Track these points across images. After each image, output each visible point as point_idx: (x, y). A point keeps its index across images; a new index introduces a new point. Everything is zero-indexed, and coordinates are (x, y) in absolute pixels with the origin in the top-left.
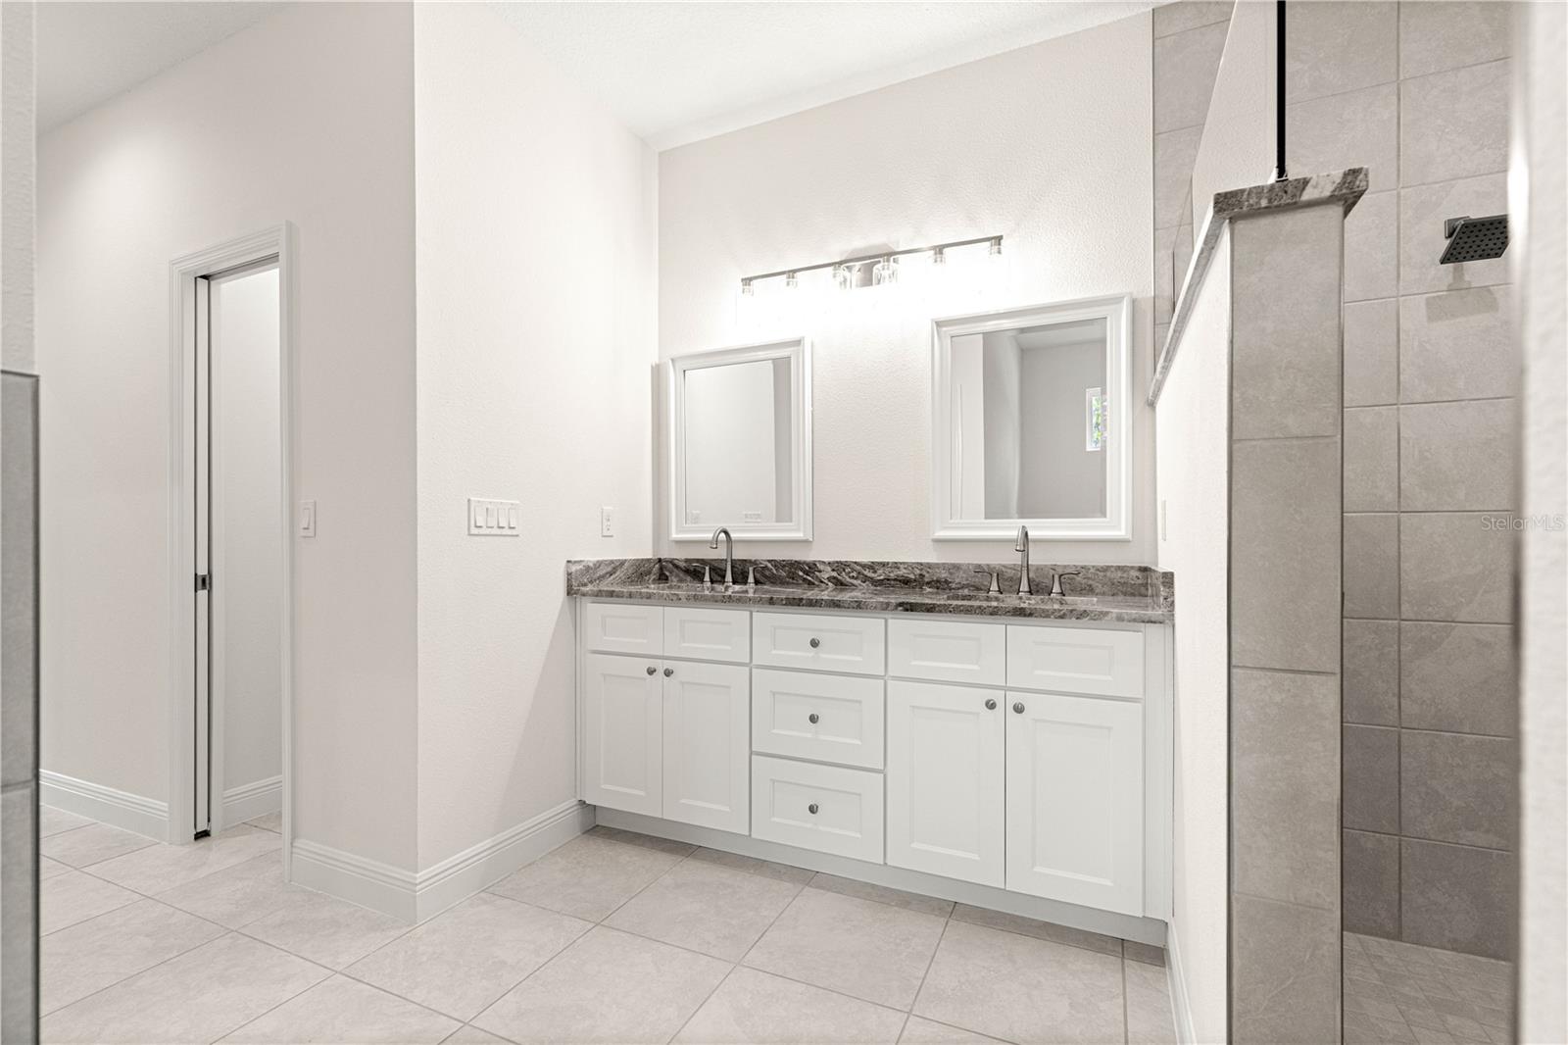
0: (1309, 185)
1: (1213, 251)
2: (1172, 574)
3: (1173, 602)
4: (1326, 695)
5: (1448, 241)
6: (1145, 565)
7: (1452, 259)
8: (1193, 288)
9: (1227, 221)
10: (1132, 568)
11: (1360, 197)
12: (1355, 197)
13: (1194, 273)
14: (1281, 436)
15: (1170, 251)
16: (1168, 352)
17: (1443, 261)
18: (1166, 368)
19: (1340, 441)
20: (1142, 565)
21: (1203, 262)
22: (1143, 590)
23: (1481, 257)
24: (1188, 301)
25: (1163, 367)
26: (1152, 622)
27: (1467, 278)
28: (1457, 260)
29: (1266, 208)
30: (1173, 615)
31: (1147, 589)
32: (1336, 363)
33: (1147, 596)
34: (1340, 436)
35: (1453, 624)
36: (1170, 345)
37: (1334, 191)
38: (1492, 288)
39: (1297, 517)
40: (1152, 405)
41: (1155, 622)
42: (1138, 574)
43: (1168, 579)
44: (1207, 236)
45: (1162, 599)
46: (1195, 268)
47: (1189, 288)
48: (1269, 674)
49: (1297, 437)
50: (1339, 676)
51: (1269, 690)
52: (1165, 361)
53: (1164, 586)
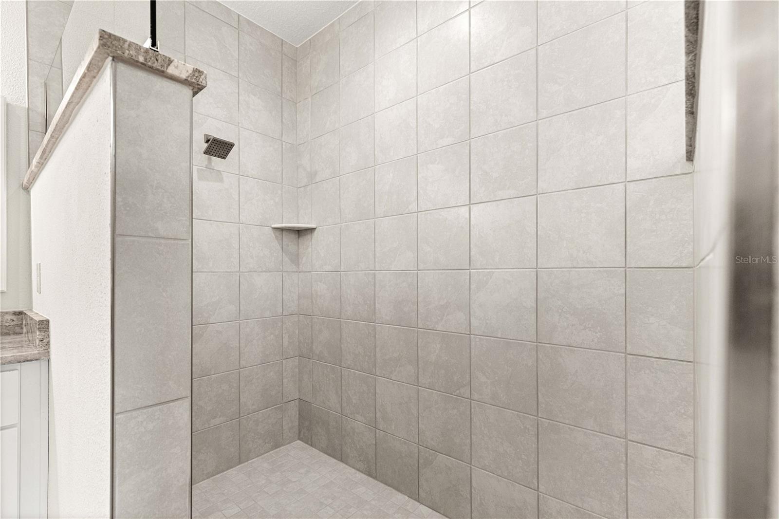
0: (172, 64)
1: (95, 80)
2: (48, 321)
3: (48, 342)
4: (182, 412)
5: (206, 145)
6: (20, 310)
7: (208, 153)
8: (71, 106)
9: (110, 58)
10: (7, 313)
11: (201, 90)
12: (198, 88)
13: (74, 93)
14: (152, 235)
15: (43, 81)
16: (44, 152)
17: (205, 153)
18: (42, 165)
19: (190, 243)
20: (17, 310)
21: (84, 86)
22: (18, 330)
23: (218, 157)
24: (67, 115)
25: (39, 163)
26: (28, 361)
27: (213, 164)
28: (210, 154)
29: (142, 63)
30: (49, 352)
31: (22, 328)
32: (188, 192)
33: (22, 333)
34: (190, 240)
35: (208, 325)
36: (47, 146)
37: (188, 77)
38: (222, 172)
39: (164, 294)
40: (27, 189)
41: (31, 360)
42: (13, 317)
43: (44, 325)
44: (90, 63)
45: (37, 341)
46: (77, 88)
47: (69, 104)
48: (145, 411)
49: (164, 238)
50: (190, 398)
51: (145, 423)
52: (41, 157)
53: (40, 331)
